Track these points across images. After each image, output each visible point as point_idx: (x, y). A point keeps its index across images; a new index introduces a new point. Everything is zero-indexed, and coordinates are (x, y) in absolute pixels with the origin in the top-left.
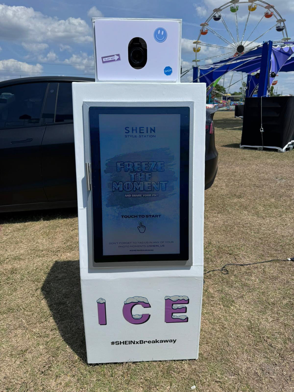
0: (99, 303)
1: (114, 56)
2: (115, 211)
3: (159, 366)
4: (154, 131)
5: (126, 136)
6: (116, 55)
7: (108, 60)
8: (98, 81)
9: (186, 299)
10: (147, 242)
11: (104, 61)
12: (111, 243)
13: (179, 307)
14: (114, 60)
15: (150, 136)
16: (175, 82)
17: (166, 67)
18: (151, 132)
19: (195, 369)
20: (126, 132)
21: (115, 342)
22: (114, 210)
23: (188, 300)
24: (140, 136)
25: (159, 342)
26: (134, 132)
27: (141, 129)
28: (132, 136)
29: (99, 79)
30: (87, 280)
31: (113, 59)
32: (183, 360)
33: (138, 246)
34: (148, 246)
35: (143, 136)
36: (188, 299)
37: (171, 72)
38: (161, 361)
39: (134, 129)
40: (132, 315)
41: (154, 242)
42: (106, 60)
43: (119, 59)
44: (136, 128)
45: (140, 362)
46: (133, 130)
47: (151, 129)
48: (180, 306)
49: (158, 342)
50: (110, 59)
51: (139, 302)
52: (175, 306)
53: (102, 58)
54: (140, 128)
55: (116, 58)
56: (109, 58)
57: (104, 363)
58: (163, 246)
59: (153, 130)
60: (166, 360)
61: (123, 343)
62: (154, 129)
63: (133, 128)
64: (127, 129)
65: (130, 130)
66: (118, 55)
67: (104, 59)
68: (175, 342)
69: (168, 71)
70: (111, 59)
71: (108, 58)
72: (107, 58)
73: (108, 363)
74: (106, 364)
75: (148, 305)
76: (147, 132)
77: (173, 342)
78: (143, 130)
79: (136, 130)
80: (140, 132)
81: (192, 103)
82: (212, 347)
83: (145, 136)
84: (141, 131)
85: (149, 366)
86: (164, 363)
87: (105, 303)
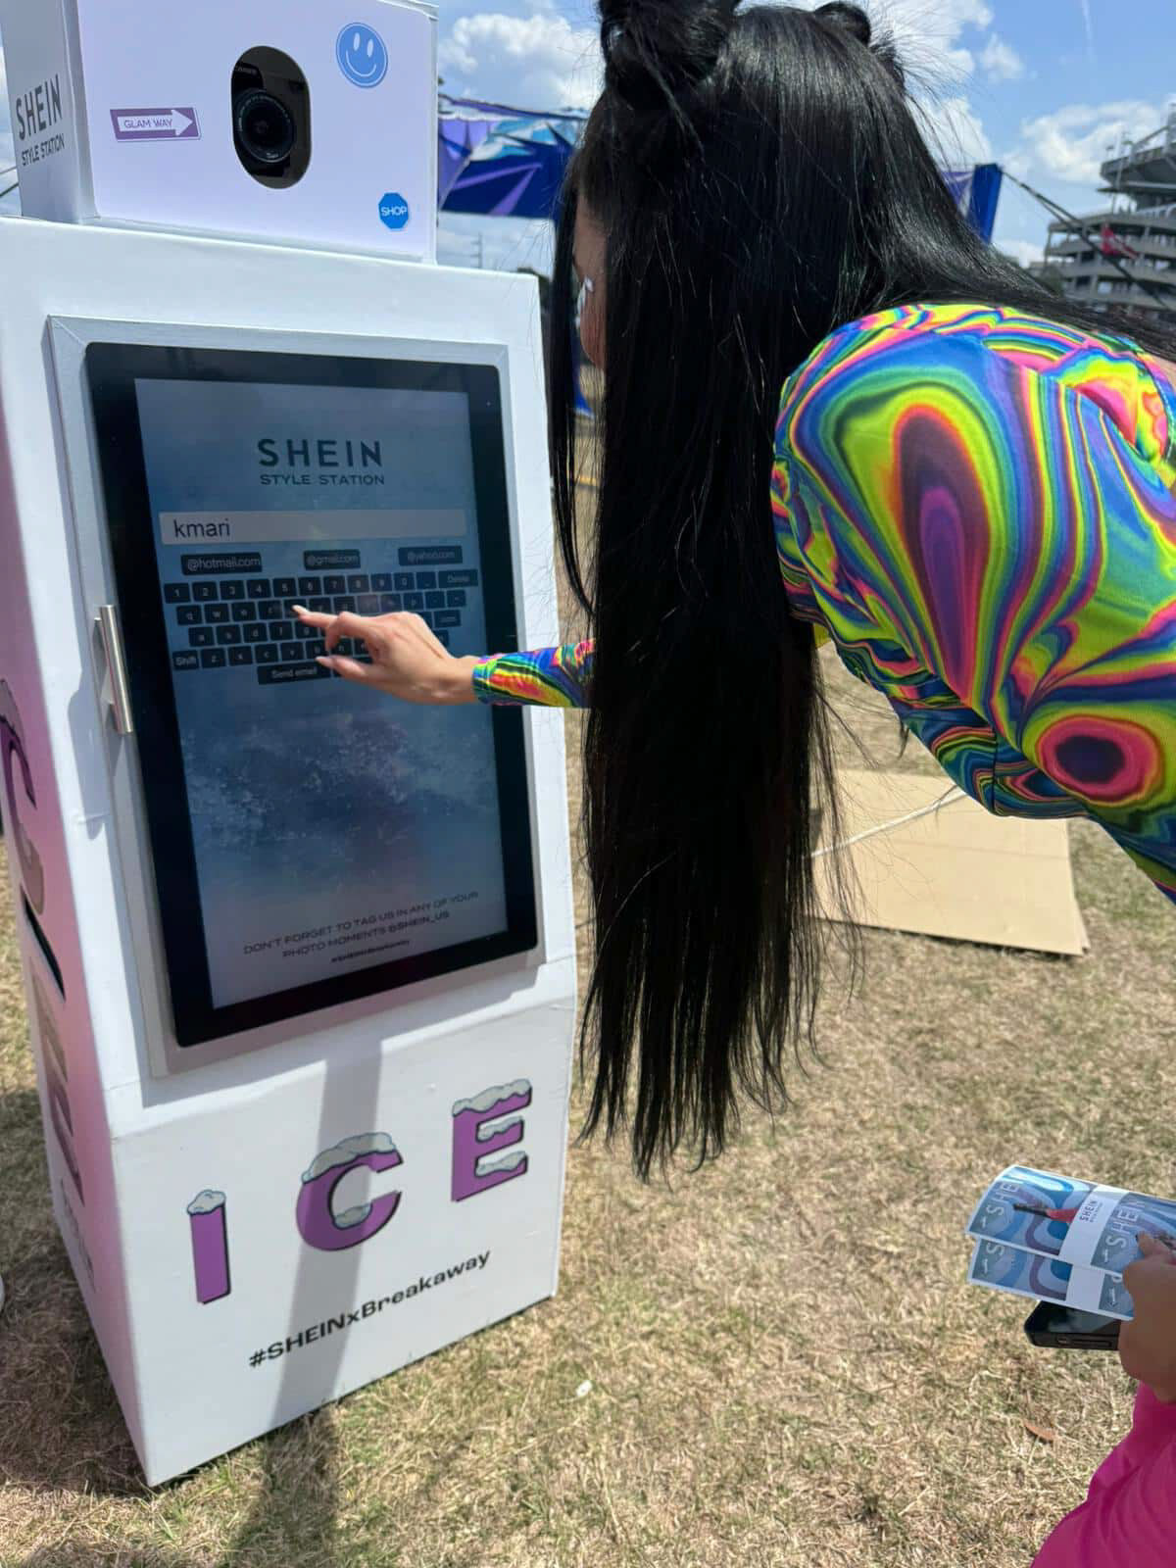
0: (199, 1214)
1: (166, 112)
2: (249, 811)
3: (437, 1371)
4: (377, 458)
5: (265, 480)
6: (180, 110)
7: (140, 129)
8: (94, 220)
9: (522, 1090)
10: (390, 915)
11: (123, 129)
12: (253, 949)
13: (500, 1129)
14: (171, 134)
15: (363, 480)
16: (419, 260)
17: (387, 195)
18: (365, 464)
19: (562, 1327)
20: (263, 463)
21: (265, 1349)
22: (244, 805)
23: (530, 1092)
24: (323, 480)
25: (431, 1283)
26: (299, 459)
27: (326, 448)
28: (290, 481)
29: (103, 213)
30: (139, 1134)
31: (164, 128)
32: (508, 1319)
33: (357, 937)
34: (392, 929)
35: (337, 480)
36: (526, 1089)
37: (406, 216)
38: (435, 1354)
39: (298, 446)
40: (333, 1219)
41: (413, 909)
42: (131, 126)
43: (192, 132)
44: (305, 443)
45: (363, 1388)
46: (291, 453)
47: (365, 450)
48: (500, 1123)
49: (428, 1286)
50: (151, 123)
51: (359, 1156)
52: (487, 1130)
53: (115, 114)
54: (321, 443)
55: (180, 123)
56: (146, 118)
57: (222, 1457)
58: (445, 915)
59: (372, 454)
60: (456, 1339)
61: (300, 1341)
62: (377, 449)
63: (290, 443)
64: (267, 447)
65: (280, 449)
66: (188, 112)
67: (121, 120)
68: (483, 1261)
69: (393, 211)
70: (153, 128)
71: (141, 118)
72: (135, 119)
73: (238, 1449)
74: (232, 1453)
75: (394, 1158)
76: (351, 464)
77: (479, 1263)
78: (334, 453)
79: (305, 452)
80: (322, 463)
81: (502, 350)
82: (581, 1237)
83: (344, 480)
84: (328, 458)
85: (402, 1387)
86: (452, 1354)
87: (222, 1207)
